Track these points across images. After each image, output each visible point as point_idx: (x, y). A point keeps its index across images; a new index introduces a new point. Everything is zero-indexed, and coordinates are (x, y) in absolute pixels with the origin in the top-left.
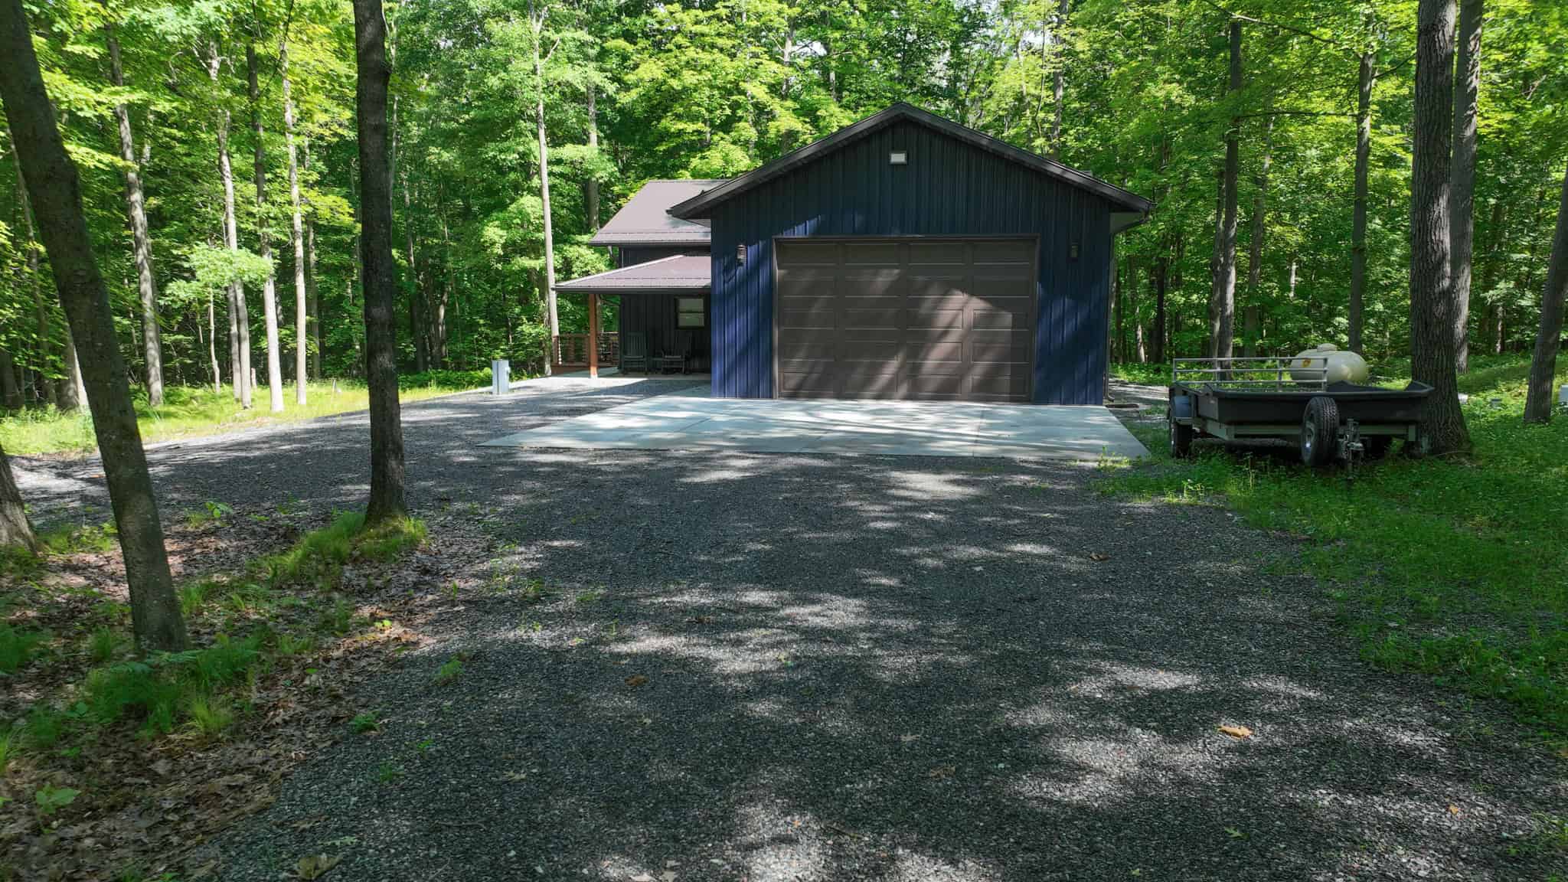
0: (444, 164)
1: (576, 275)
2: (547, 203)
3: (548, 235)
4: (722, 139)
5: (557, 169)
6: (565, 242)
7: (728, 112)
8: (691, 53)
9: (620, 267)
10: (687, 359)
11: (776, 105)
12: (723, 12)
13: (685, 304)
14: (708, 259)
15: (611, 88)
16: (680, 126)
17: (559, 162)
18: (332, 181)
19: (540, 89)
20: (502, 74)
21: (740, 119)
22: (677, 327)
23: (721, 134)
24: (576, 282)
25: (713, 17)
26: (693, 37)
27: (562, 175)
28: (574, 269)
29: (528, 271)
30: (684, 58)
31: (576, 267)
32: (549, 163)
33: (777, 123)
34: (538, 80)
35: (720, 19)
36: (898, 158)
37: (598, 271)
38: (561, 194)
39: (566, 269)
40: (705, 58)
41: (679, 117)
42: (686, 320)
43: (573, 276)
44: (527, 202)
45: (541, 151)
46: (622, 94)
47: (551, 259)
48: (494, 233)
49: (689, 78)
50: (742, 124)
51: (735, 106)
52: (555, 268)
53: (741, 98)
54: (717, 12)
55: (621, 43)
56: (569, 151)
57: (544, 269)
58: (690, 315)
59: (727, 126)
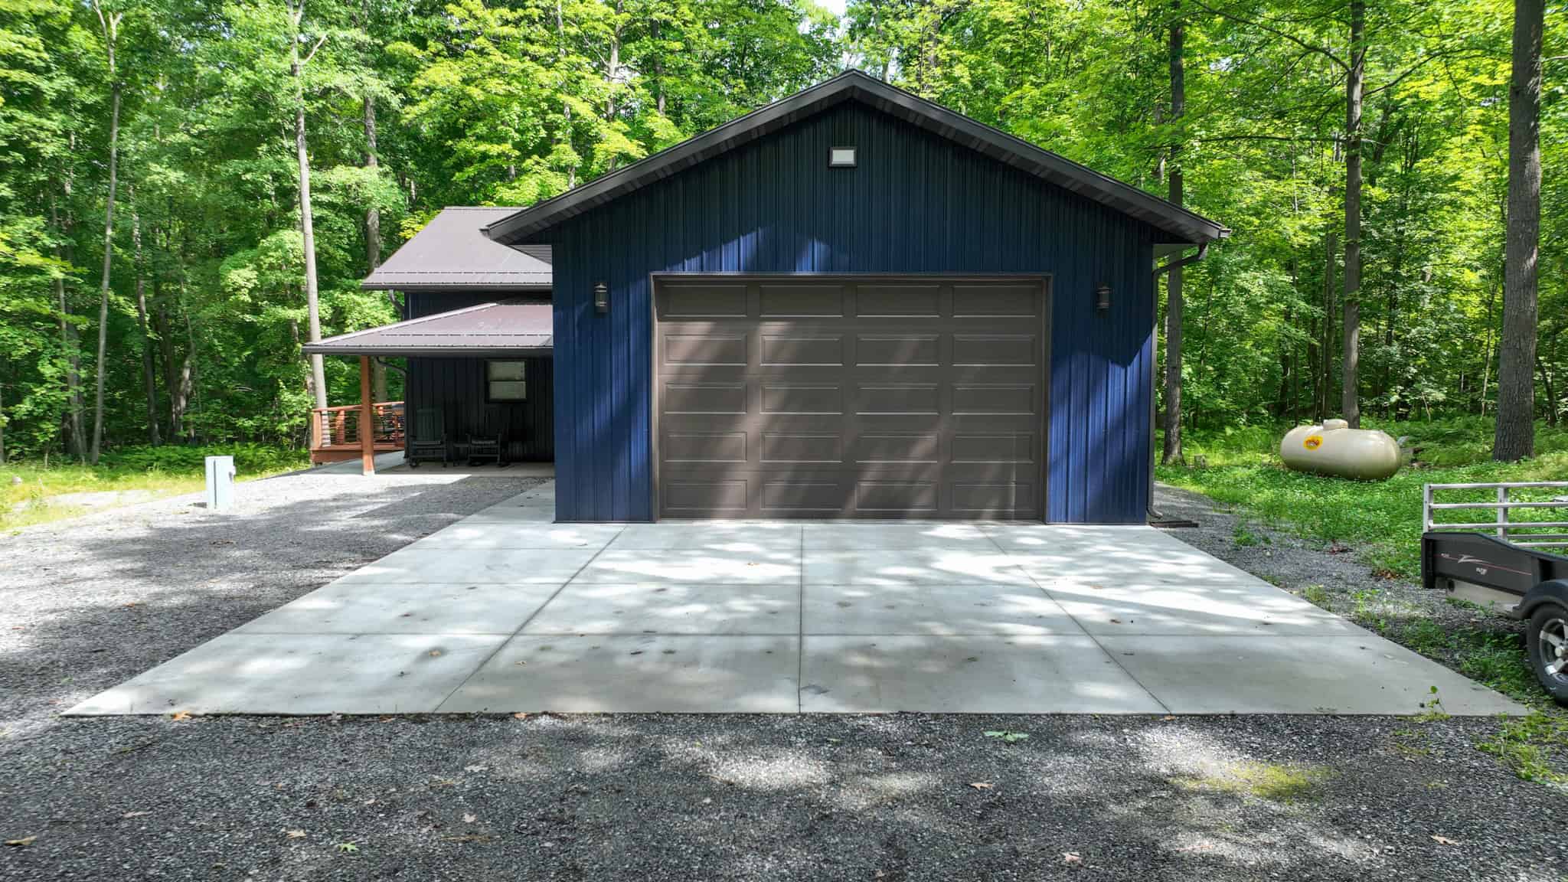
0: (171, 186)
1: (350, 329)
2: (311, 237)
3: (311, 278)
4: (538, 163)
5: (324, 198)
6: (334, 287)
7: (543, 133)
8: (497, 57)
9: (406, 319)
10: (504, 445)
11: (602, 128)
12: (536, 13)
13: (498, 369)
14: (548, 309)
15: (395, 101)
16: (483, 147)
17: (326, 189)
18: (21, 208)
19: (300, 93)
20: (249, 73)
21: (559, 141)
22: (487, 400)
23: (536, 157)
24: (352, 339)
25: (521, 19)
26: (497, 40)
27: (331, 206)
28: (349, 321)
29: (288, 324)
30: (488, 65)
31: (353, 318)
32: (313, 189)
33: (604, 146)
34: (297, 82)
35: (532, 22)
36: (843, 157)
37: (382, 323)
38: (330, 229)
39: (337, 321)
40: (515, 65)
41: (480, 138)
42: (499, 391)
43: (347, 330)
44: (287, 236)
45: (304, 175)
46: (408, 108)
47: (316, 308)
48: (241, 276)
49: (496, 85)
50: (561, 146)
51: (551, 127)
52: (321, 320)
53: (559, 118)
54: (528, 12)
55: (409, 47)
56: (340, 175)
57: (306, 321)
58: (508, 383)
59: (544, 149)
